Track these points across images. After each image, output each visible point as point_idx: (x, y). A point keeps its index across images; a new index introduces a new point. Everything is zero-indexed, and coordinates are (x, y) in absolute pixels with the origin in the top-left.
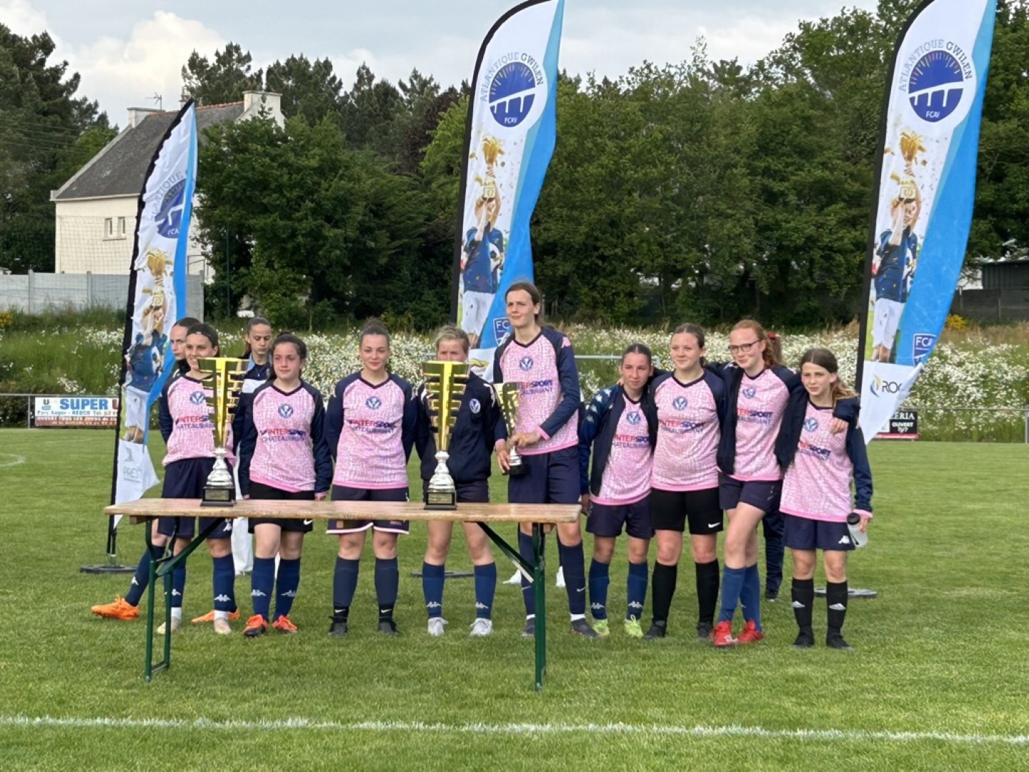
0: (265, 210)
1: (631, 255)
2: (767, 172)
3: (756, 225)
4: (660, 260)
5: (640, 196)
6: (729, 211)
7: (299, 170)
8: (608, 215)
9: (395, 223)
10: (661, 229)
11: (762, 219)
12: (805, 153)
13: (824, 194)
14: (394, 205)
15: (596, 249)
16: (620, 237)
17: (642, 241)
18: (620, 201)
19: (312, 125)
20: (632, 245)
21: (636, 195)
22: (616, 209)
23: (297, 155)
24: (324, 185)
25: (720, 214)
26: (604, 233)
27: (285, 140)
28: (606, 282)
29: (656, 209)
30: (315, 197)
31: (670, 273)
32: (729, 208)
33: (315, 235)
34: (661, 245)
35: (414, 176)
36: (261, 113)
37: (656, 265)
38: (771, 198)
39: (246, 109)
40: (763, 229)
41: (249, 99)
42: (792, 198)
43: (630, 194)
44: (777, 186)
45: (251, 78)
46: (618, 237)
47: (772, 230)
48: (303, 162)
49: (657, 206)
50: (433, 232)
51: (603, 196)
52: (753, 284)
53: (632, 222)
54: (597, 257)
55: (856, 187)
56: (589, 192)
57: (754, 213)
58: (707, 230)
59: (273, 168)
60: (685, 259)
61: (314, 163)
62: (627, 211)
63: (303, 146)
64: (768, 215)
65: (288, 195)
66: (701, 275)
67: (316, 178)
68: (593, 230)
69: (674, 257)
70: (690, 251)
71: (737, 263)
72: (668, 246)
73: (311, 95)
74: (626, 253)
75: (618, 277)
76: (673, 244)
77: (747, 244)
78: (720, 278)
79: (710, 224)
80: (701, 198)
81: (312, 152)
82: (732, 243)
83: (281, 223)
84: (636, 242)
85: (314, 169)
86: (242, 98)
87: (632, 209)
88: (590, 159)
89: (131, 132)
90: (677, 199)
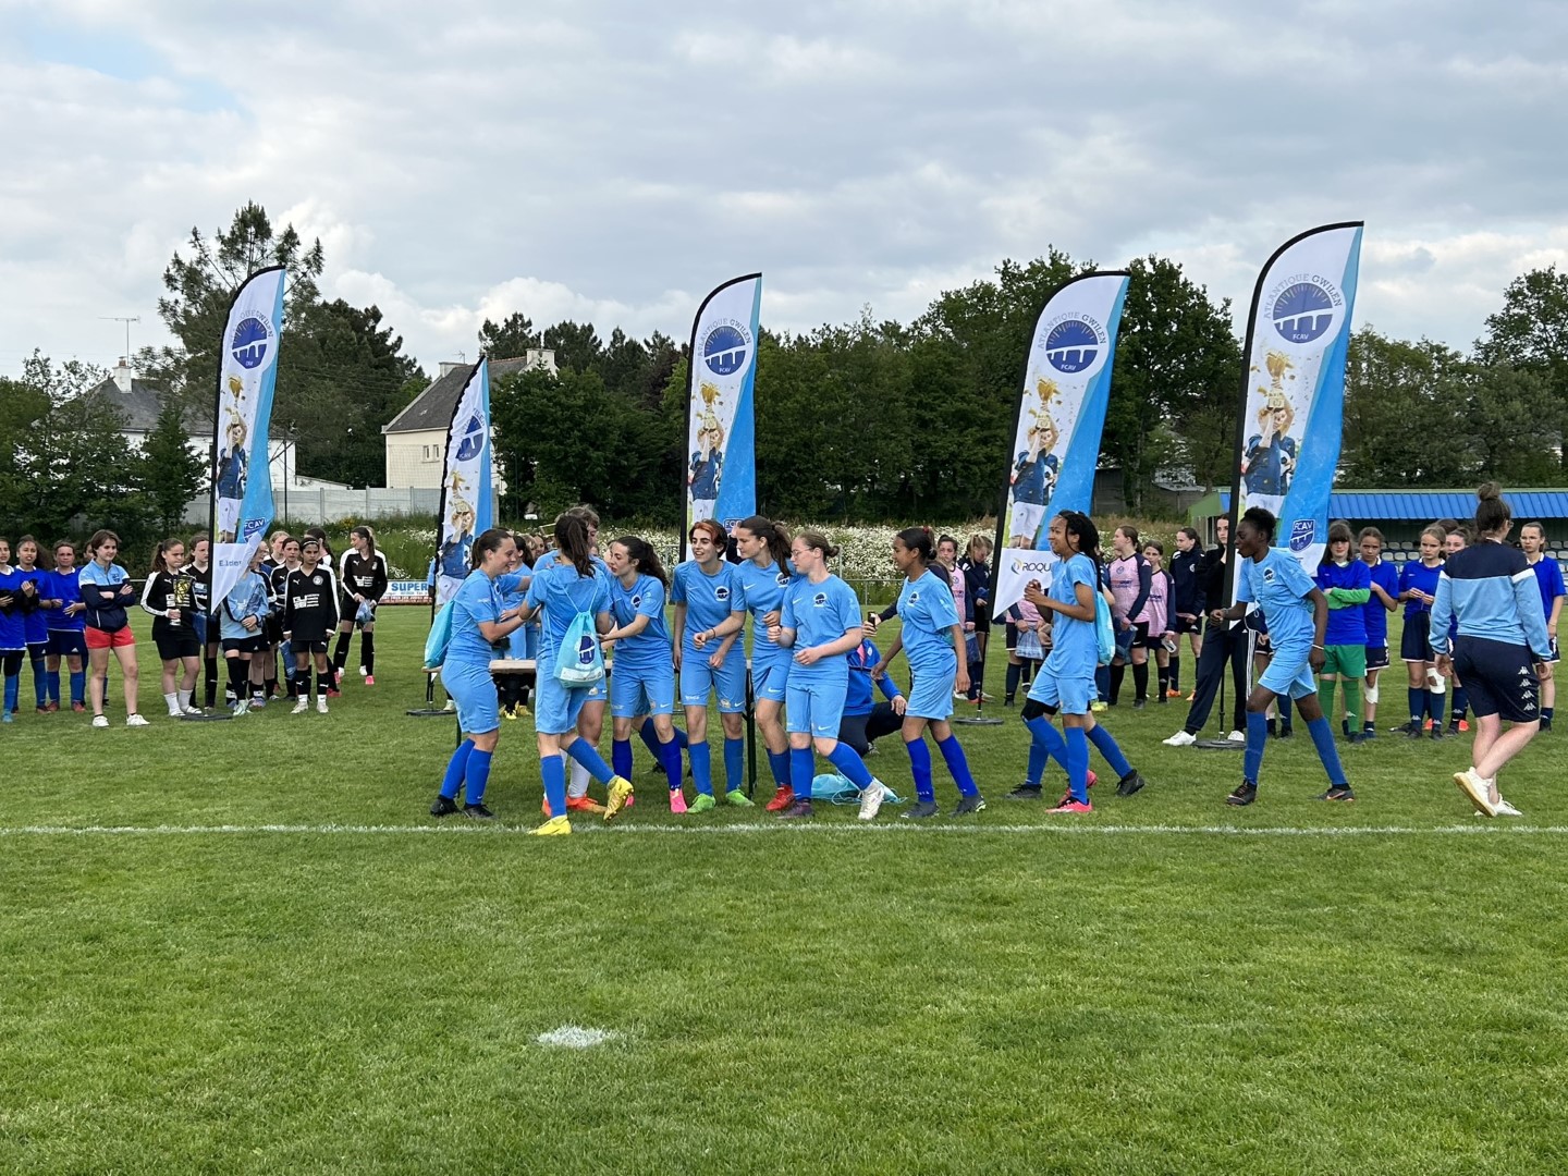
0: (544, 438)
1: (820, 469)
2: (921, 405)
3: (913, 444)
4: (842, 472)
5: (826, 424)
6: (893, 435)
7: (569, 408)
8: (802, 439)
9: (642, 446)
10: (842, 448)
11: (917, 440)
12: (949, 390)
13: (963, 420)
14: (641, 433)
15: (793, 464)
17: (828, 458)
18: (810, 429)
19: (578, 373)
20: (820, 461)
21: (822, 423)
22: (808, 434)
23: (567, 396)
24: (588, 418)
25: (886, 437)
26: (799, 452)
27: (557, 385)
28: (802, 490)
29: (838, 433)
30: (582, 427)
31: (848, 481)
32: (893, 432)
33: (583, 456)
34: (842, 460)
35: (656, 411)
36: (539, 365)
37: (839, 475)
38: (924, 424)
39: (527, 362)
40: (918, 447)
41: (531, 354)
42: (940, 424)
43: (818, 422)
44: (928, 415)
45: (533, 339)
46: (810, 455)
47: (924, 448)
48: (572, 402)
49: (839, 431)
50: (670, 453)
51: (798, 424)
52: (911, 489)
53: (820, 443)
54: (794, 470)
55: (987, 414)
56: (787, 421)
57: (910, 436)
58: (877, 449)
59: (549, 406)
60: (860, 471)
61: (580, 402)
62: (816, 436)
63: (571, 390)
64: (921, 437)
65: (561, 426)
66: (872, 483)
67: (581, 414)
68: (790, 450)
69: (852, 469)
70: (864, 465)
71: (899, 473)
72: (848, 461)
73: (577, 350)
74: (817, 467)
75: (810, 485)
76: (851, 460)
77: (907, 459)
78: (886, 485)
79: (879, 444)
80: (871, 425)
81: (579, 394)
82: (895, 458)
83: (556, 448)
84: (823, 458)
85: (580, 407)
86: (525, 354)
87: (820, 435)
88: (788, 396)
89: (441, 380)
90: (854, 426)
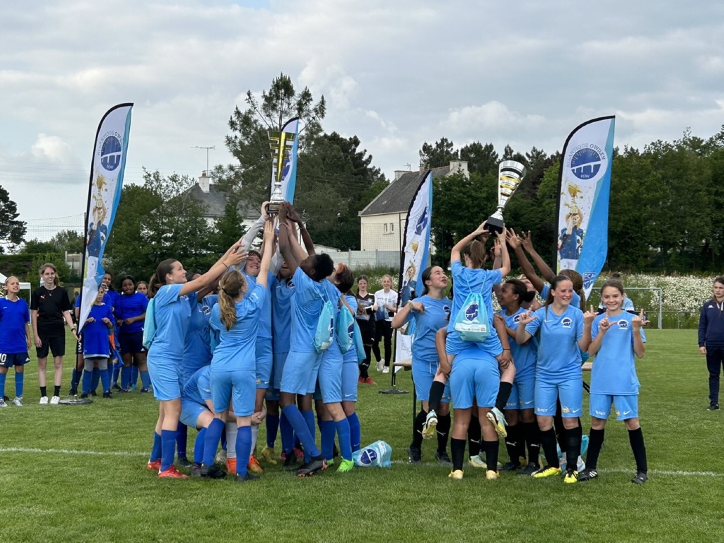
0: (461, 218)
1: (646, 237)
2: (717, 193)
3: (712, 220)
4: (661, 239)
5: (650, 207)
6: (698, 214)
7: (476, 199)
8: (634, 217)
9: (525, 223)
10: (662, 223)
11: (715, 217)
14: (523, 215)
15: (628, 234)
16: (641, 227)
17: (652, 230)
18: (639, 210)
19: (483, 176)
20: (646, 231)
21: (648, 207)
22: (638, 214)
23: (476, 191)
24: (489, 205)
25: (692, 215)
26: (632, 226)
27: (470, 184)
28: (633, 251)
29: (659, 213)
30: (485, 211)
31: (665, 245)
32: (697, 212)
34: (661, 231)
35: (534, 199)
36: (458, 172)
37: (659, 241)
38: (720, 206)
39: (451, 169)
40: (716, 222)
41: (452, 164)
43: (645, 206)
45: (454, 154)
46: (639, 227)
47: (720, 223)
48: (479, 195)
49: (660, 212)
50: (544, 227)
51: (631, 207)
52: (710, 250)
53: (646, 220)
54: (628, 238)
56: (624, 205)
57: (710, 214)
58: (686, 224)
59: (464, 198)
60: (674, 238)
61: (484, 195)
62: (644, 215)
63: (478, 187)
64: (718, 215)
65: (472, 211)
66: (683, 246)
67: (485, 202)
68: (626, 224)
69: (669, 237)
70: (677, 234)
71: (702, 239)
72: (666, 231)
73: (482, 161)
74: (644, 236)
75: (639, 248)
76: (668, 231)
77: (707, 230)
78: (693, 247)
79: (688, 220)
80: (682, 208)
81: (484, 189)
82: (699, 230)
83: (468, 224)
84: (648, 230)
85: (484, 198)
86: (449, 164)
87: (646, 214)
88: (624, 188)
89: (396, 182)
90: (670, 208)
